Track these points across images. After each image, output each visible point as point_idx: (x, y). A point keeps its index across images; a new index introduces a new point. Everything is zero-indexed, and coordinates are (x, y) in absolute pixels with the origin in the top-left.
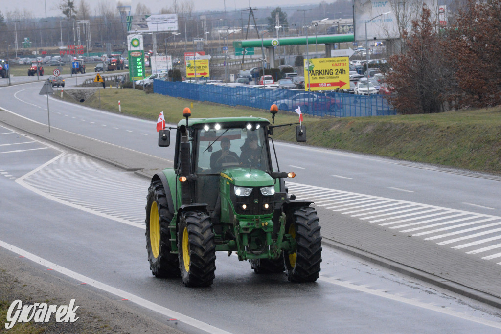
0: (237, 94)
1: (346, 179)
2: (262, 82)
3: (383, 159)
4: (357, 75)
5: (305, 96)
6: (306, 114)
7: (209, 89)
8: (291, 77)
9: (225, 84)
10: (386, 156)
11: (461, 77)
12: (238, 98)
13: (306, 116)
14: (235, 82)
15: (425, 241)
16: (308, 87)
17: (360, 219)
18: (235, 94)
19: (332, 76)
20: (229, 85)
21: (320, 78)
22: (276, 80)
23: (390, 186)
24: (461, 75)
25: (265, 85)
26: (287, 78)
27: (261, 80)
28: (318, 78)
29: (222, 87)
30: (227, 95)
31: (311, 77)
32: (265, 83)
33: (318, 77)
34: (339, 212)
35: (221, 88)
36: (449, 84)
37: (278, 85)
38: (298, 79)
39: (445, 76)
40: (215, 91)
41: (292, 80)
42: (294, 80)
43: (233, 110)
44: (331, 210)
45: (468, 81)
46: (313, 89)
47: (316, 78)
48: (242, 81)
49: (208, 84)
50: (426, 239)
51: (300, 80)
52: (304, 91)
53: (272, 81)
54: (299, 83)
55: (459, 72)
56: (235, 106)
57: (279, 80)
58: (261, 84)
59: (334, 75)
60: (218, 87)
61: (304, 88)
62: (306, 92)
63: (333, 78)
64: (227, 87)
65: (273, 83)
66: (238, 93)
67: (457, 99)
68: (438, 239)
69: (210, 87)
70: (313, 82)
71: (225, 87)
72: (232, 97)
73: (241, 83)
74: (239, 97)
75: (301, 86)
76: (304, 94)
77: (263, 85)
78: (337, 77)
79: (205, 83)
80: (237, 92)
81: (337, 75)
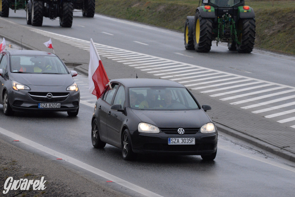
1: (143, 45)
3: (171, 32)
10: (173, 29)
15: (201, 93)
17: (154, 75)
23: (176, 52)
34: (139, 69)
44: (133, 67)
50: (202, 92)
68: (210, 93)
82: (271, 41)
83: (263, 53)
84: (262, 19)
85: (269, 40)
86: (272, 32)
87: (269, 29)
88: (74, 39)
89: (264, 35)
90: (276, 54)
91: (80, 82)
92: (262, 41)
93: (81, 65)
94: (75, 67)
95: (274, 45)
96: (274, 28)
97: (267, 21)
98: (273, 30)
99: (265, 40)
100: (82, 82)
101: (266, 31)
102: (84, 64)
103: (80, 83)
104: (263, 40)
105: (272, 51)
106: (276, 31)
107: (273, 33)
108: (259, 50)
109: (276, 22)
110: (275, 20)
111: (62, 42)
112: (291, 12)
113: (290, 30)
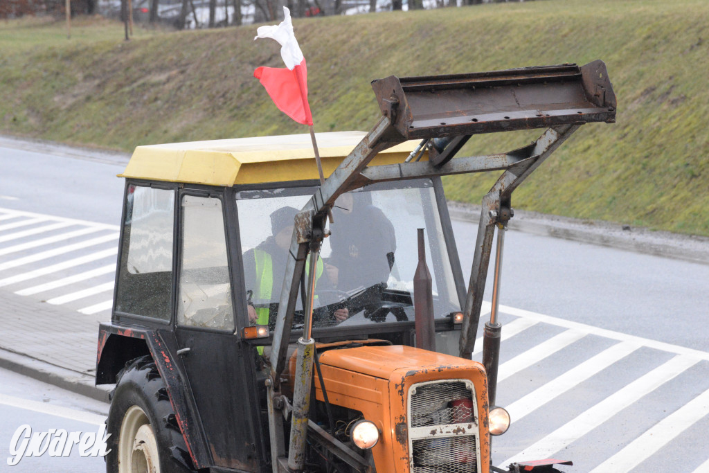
82: (71, 123)
84: (46, 70)
85: (66, 121)
86: (70, 101)
87: (63, 93)
89: (52, 111)
92: (49, 124)
95: (78, 132)
96: (76, 92)
97: (58, 74)
98: (74, 96)
99: (55, 122)
101: (56, 99)
104: (52, 120)
106: (81, 98)
107: (74, 105)
109: (80, 76)
110: (76, 70)
112: (113, 51)
113: (115, 94)
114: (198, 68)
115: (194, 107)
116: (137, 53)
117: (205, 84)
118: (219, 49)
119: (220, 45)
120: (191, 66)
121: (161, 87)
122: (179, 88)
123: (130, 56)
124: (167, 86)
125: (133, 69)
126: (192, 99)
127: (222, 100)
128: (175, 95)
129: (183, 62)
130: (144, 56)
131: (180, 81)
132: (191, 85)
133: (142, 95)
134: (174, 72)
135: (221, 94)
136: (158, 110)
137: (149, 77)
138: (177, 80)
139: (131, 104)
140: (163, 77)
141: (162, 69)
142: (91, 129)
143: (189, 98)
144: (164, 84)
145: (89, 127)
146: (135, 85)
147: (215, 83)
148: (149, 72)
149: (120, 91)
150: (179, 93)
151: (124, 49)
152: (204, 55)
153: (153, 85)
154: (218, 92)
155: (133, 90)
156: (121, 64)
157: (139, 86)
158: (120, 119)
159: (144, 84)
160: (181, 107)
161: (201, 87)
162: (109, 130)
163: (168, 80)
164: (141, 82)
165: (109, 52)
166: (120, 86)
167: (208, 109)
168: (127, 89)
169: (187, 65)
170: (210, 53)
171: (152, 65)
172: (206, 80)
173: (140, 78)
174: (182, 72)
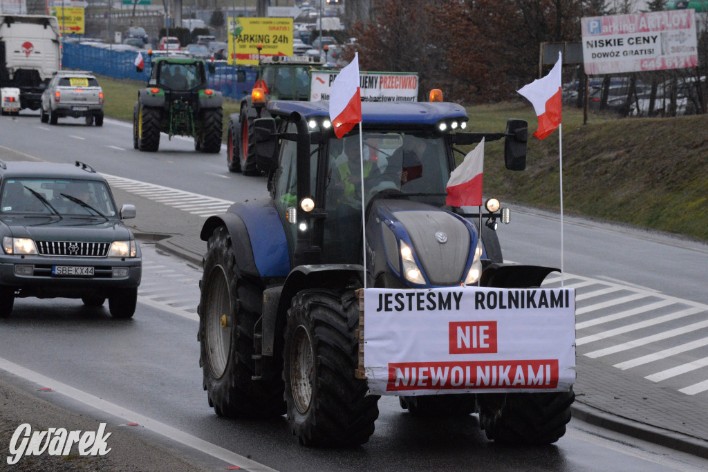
0: (126, 63)
2: (163, 46)
4: (303, 45)
5: (227, 72)
6: (227, 98)
7: (83, 52)
8: (205, 43)
9: (107, 46)
11: (454, 58)
12: (128, 69)
13: (228, 100)
14: (122, 43)
16: (233, 57)
18: (123, 61)
19: (268, 44)
20: (115, 47)
21: (251, 47)
22: (183, 44)
24: (454, 55)
25: (169, 51)
26: (200, 44)
27: (162, 43)
28: (248, 47)
29: (104, 49)
30: (112, 62)
31: (237, 45)
32: (169, 48)
33: (247, 44)
35: (101, 52)
36: (437, 67)
37: (187, 52)
38: (217, 45)
39: (430, 56)
40: (93, 56)
41: (208, 46)
42: (210, 47)
43: (120, 85)
45: (464, 66)
46: (239, 62)
47: (244, 46)
48: (133, 43)
49: (81, 43)
51: (220, 46)
52: (225, 64)
53: (177, 46)
54: (217, 51)
55: (452, 52)
56: (122, 79)
57: (189, 46)
58: (161, 50)
59: (271, 43)
60: (98, 49)
61: (225, 59)
62: (230, 66)
63: (269, 47)
64: (112, 51)
65: (180, 49)
66: (128, 61)
67: (447, 88)
69: (85, 49)
70: (239, 51)
71: (108, 51)
72: (120, 66)
73: (132, 45)
74: (130, 67)
75: (220, 56)
76: (227, 70)
77: (165, 52)
78: (274, 47)
79: (77, 43)
80: (126, 58)
81: (275, 44)
82: (538, 188)
83: (523, 211)
88: (154, 186)
90: (548, 214)
91: (168, 271)
92: (519, 188)
93: (169, 237)
94: (157, 242)
96: (542, 164)
98: (541, 167)
100: (173, 271)
102: (175, 236)
103: (169, 274)
105: (541, 208)
106: (547, 168)
108: (516, 206)
109: (546, 151)
110: (543, 147)
111: (131, 194)
112: (573, 134)
113: (573, 167)
114: (641, 148)
115: (636, 180)
116: (593, 135)
117: (647, 162)
118: (660, 134)
119: (661, 131)
120: (636, 147)
121: (611, 163)
122: (625, 165)
123: (587, 137)
124: (615, 162)
125: (589, 148)
126: (636, 173)
127: (660, 175)
128: (622, 170)
129: (630, 144)
130: (598, 138)
131: (627, 159)
132: (635, 163)
133: (595, 169)
134: (621, 152)
135: (659, 171)
136: (607, 181)
137: (601, 155)
138: (623, 158)
139: (586, 175)
140: (612, 155)
141: (612, 148)
142: (553, 194)
143: (633, 173)
144: (614, 160)
145: (552, 192)
146: (589, 160)
147: (655, 161)
148: (602, 150)
149: (577, 165)
150: (625, 168)
151: (582, 132)
152: (647, 138)
153: (604, 161)
154: (657, 169)
155: (587, 164)
156: (579, 143)
157: (592, 162)
158: (576, 187)
159: (597, 160)
160: (627, 179)
161: (643, 164)
162: (568, 195)
163: (616, 158)
164: (594, 158)
165: (570, 133)
166: (578, 161)
167: (648, 182)
168: (583, 163)
169: (633, 146)
170: (652, 137)
171: (605, 145)
172: (648, 159)
173: (593, 155)
174: (628, 152)
